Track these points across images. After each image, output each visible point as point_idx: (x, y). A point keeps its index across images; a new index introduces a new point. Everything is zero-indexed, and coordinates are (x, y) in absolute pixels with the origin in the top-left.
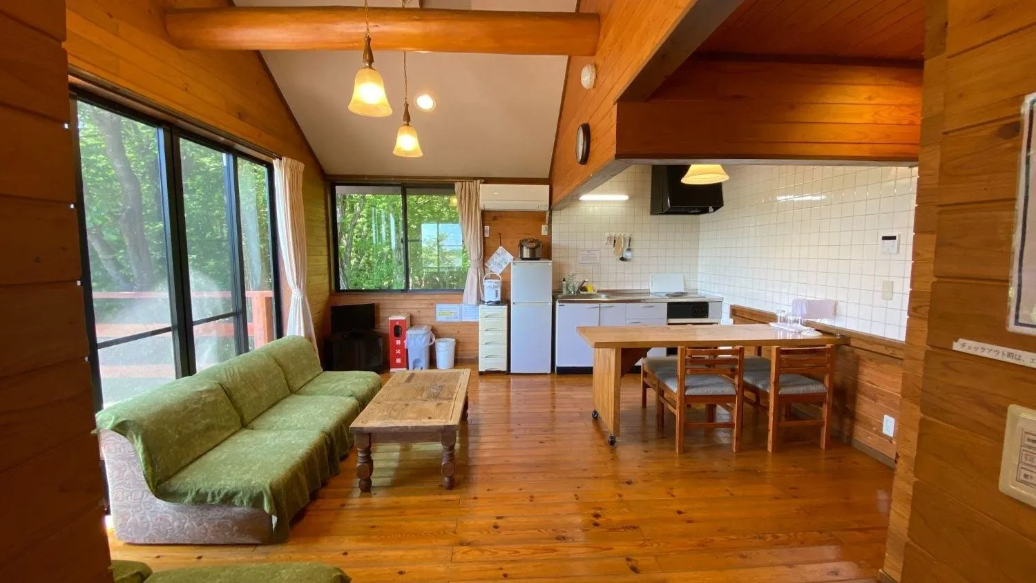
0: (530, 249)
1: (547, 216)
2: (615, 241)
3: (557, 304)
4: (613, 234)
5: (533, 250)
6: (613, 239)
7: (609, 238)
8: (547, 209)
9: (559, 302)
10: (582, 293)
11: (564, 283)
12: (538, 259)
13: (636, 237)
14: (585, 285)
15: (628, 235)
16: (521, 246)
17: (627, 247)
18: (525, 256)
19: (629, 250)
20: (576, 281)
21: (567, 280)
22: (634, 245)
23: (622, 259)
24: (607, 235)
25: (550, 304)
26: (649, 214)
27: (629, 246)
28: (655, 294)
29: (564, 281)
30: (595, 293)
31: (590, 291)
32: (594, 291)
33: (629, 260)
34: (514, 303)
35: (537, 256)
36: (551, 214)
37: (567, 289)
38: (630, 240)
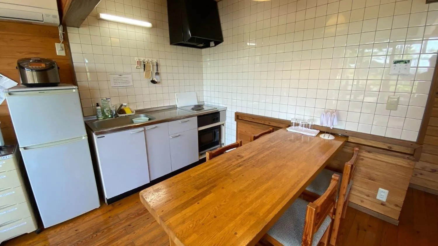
0: (37, 71)
1: (61, 32)
2: (144, 65)
3: (95, 137)
4: (142, 59)
5: (43, 73)
6: (142, 63)
7: (139, 63)
8: (57, 21)
9: (97, 134)
10: (120, 115)
11: (99, 108)
12: (55, 85)
13: (162, 63)
14: (123, 107)
15: (155, 61)
16: (21, 68)
17: (155, 71)
18: (30, 81)
19: (157, 74)
20: (113, 105)
21: (101, 104)
22: (162, 70)
23: (153, 82)
24: (136, 59)
25: (85, 138)
26: (169, 43)
27: (157, 70)
28: (181, 108)
29: (98, 105)
30: (134, 114)
31: (128, 113)
32: (133, 112)
33: (159, 83)
34: (25, 148)
35: (52, 81)
36: (65, 30)
37: (103, 113)
38: (157, 65)
